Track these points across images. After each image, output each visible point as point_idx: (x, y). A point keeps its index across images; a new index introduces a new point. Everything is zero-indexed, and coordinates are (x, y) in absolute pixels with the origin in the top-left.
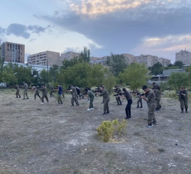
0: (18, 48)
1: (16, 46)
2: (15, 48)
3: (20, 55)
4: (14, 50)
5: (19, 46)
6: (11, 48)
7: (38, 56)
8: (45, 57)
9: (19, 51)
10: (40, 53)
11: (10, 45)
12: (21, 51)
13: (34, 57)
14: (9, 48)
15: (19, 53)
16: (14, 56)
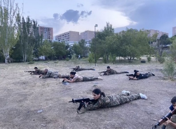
0: (48, 31)
1: (47, 29)
2: (46, 31)
3: (50, 36)
4: (45, 32)
5: (49, 29)
6: (43, 30)
7: (63, 35)
8: (68, 36)
9: (49, 33)
10: (65, 33)
11: (42, 28)
12: (50, 33)
13: (60, 36)
14: (42, 31)
15: (49, 34)
16: (45, 37)
